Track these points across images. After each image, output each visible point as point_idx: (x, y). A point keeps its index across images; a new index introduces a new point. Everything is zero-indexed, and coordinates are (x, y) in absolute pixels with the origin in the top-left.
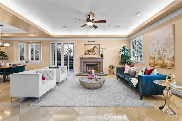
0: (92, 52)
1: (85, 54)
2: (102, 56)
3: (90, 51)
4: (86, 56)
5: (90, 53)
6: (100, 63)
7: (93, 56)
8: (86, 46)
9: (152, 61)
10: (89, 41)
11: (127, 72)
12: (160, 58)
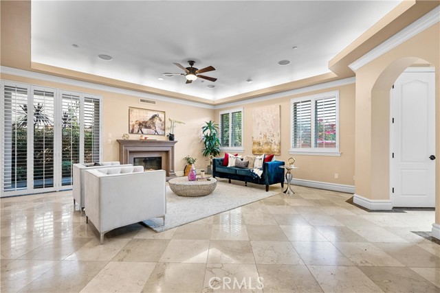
0: (149, 127)
1: (132, 132)
2: (171, 137)
3: (143, 125)
4: (134, 137)
5: (144, 130)
6: (167, 152)
7: (150, 138)
8: (135, 110)
9: (256, 147)
10: (142, 101)
11: (234, 165)
12: (267, 143)
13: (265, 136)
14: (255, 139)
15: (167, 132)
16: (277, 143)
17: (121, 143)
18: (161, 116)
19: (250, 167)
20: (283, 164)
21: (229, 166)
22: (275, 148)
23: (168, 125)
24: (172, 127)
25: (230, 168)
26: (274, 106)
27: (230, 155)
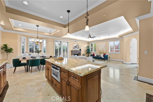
1: (73, 49)
2: (80, 50)
3: (75, 47)
4: (74, 50)
5: (76, 48)
6: (80, 53)
7: (77, 50)
8: (74, 44)
9: (100, 52)
10: (75, 42)
11: (96, 56)
12: (103, 51)
13: (102, 49)
14: (100, 50)
15: (80, 48)
16: (105, 51)
17: (72, 51)
18: (78, 45)
19: (100, 56)
20: (108, 55)
21: (95, 56)
22: (105, 52)
23: (80, 47)
24: (81, 47)
25: (95, 57)
26: (104, 43)
27: (95, 54)
